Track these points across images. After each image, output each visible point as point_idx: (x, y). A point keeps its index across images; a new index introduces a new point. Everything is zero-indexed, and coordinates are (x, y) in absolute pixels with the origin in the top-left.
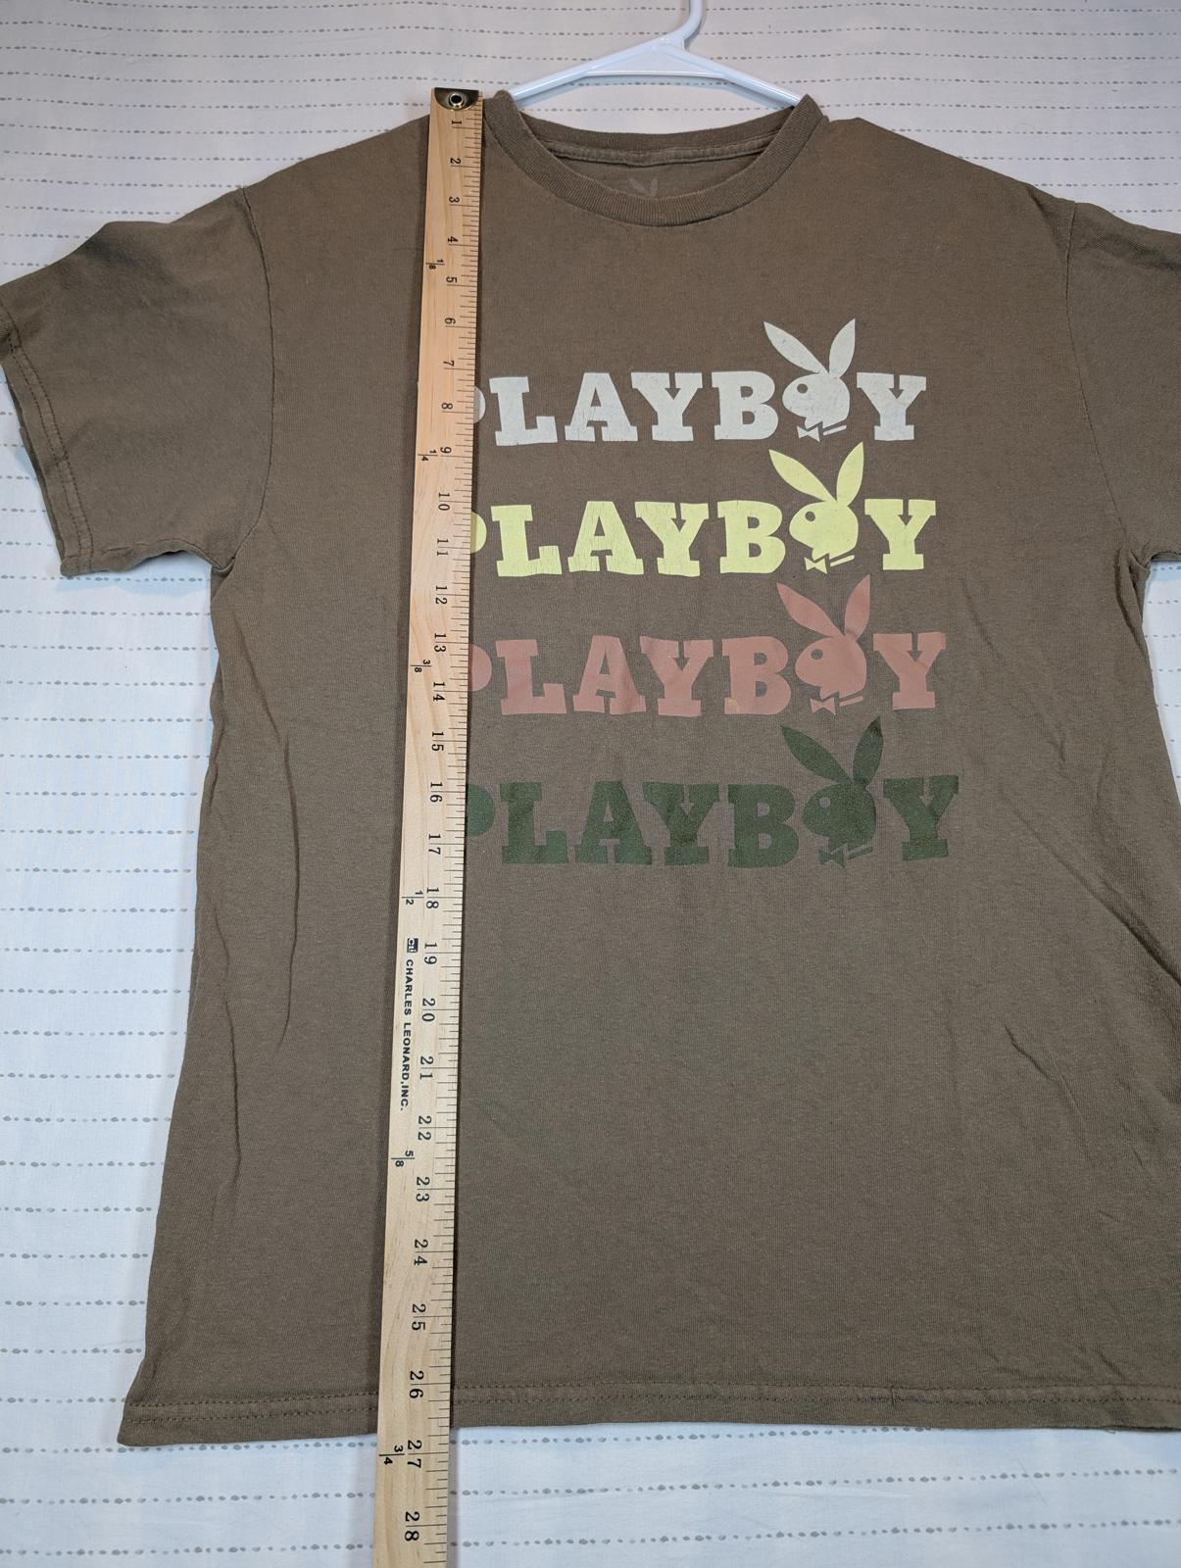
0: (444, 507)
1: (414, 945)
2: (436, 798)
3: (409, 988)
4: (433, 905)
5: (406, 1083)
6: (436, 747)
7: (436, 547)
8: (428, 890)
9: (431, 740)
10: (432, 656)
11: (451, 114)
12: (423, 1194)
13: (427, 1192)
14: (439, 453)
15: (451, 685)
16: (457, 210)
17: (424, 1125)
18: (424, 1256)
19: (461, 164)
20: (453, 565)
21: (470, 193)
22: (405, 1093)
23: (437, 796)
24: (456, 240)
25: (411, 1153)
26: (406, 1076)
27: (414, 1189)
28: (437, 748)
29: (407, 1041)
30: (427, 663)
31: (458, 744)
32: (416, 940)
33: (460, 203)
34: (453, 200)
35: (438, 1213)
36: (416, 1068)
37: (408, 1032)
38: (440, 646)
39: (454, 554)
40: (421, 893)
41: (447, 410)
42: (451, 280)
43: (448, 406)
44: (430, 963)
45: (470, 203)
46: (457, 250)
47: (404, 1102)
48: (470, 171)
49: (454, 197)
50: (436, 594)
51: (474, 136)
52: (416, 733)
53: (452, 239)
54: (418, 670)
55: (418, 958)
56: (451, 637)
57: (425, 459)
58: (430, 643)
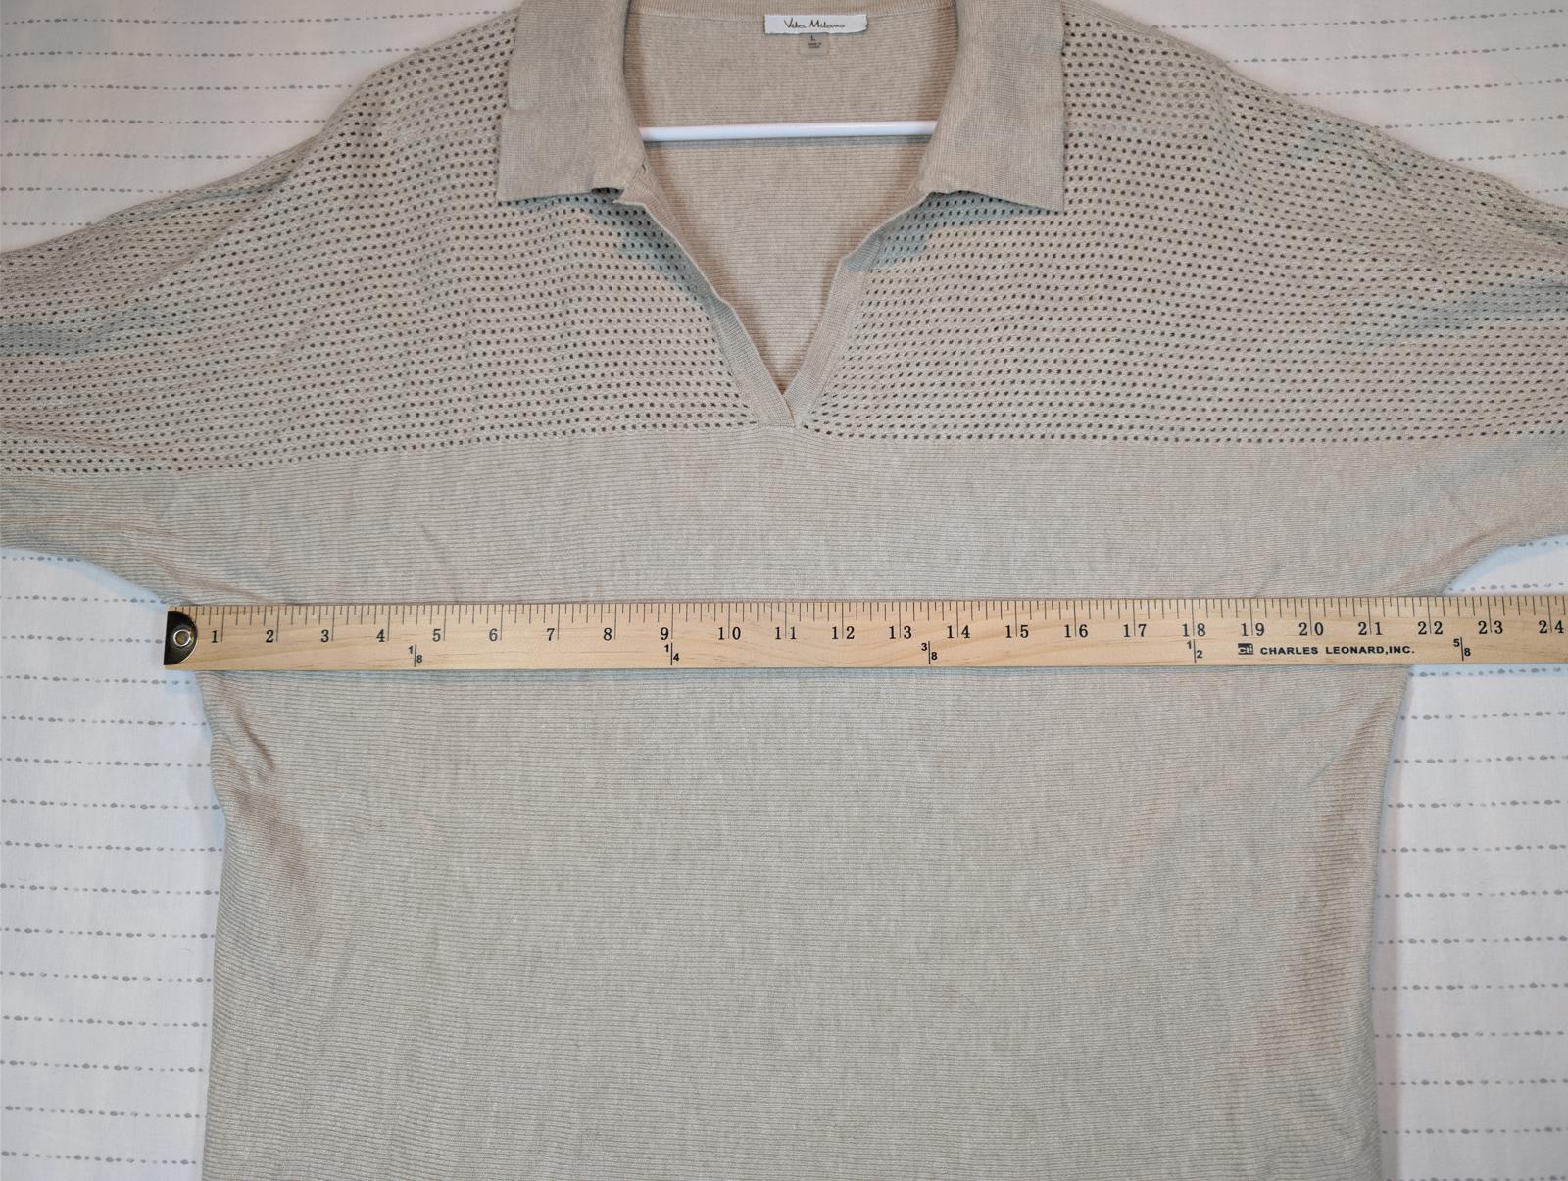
0: (737, 633)
1: (1245, 648)
2: (1083, 631)
3: (1290, 650)
4: (1201, 629)
5: (1387, 649)
6: (1024, 633)
7: (786, 641)
8: (1186, 635)
9: (1016, 639)
10: (916, 642)
11: (203, 643)
12: (1495, 628)
13: (1493, 623)
14: (668, 641)
15: (950, 619)
16: (339, 632)
17: (1427, 629)
18: (1554, 625)
19: (274, 629)
20: (807, 621)
21: (315, 616)
22: (1397, 650)
23: (1081, 630)
24: (382, 632)
25: (1456, 640)
26: (1380, 650)
27: (1491, 637)
28: (1024, 631)
29: (1346, 650)
30: (925, 647)
31: (1019, 609)
32: (1240, 645)
33: (330, 630)
34: (326, 637)
35: (1512, 612)
36: (1371, 640)
37: (1335, 650)
38: (904, 632)
39: (793, 619)
40: (1189, 643)
41: (612, 634)
42: (437, 635)
43: (608, 634)
44: (1263, 630)
45: (330, 616)
46: (396, 629)
47: (1405, 649)
48: (285, 618)
49: (322, 636)
50: (842, 640)
51: (234, 615)
52: (1008, 655)
53: (381, 636)
54: (934, 656)
55: (1258, 644)
56: (893, 621)
57: (677, 657)
58: (901, 643)
